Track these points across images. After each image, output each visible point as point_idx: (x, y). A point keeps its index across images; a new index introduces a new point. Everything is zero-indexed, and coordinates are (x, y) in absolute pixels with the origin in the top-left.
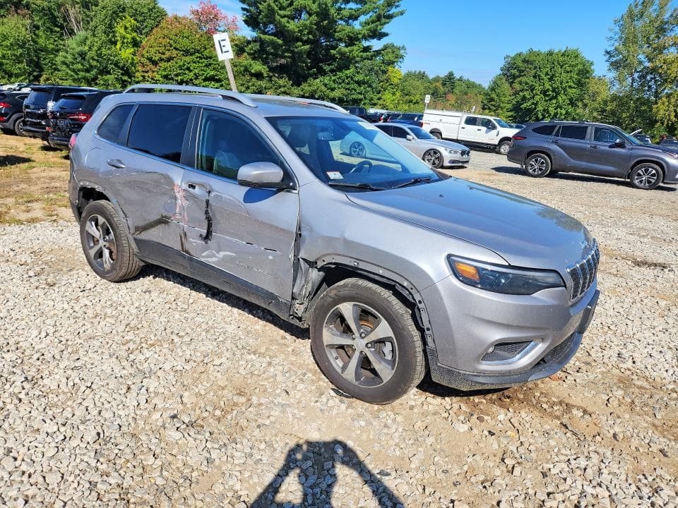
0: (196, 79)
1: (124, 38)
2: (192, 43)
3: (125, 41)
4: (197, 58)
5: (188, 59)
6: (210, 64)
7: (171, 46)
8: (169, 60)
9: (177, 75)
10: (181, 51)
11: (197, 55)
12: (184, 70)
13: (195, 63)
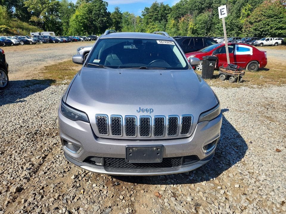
0: (271, 29)
1: (244, 14)
2: (274, 11)
3: (244, 15)
4: (274, 19)
5: (269, 20)
6: (281, 21)
7: (262, 15)
8: (259, 21)
9: (261, 28)
10: (266, 16)
11: (275, 17)
12: (265, 25)
13: (273, 21)
